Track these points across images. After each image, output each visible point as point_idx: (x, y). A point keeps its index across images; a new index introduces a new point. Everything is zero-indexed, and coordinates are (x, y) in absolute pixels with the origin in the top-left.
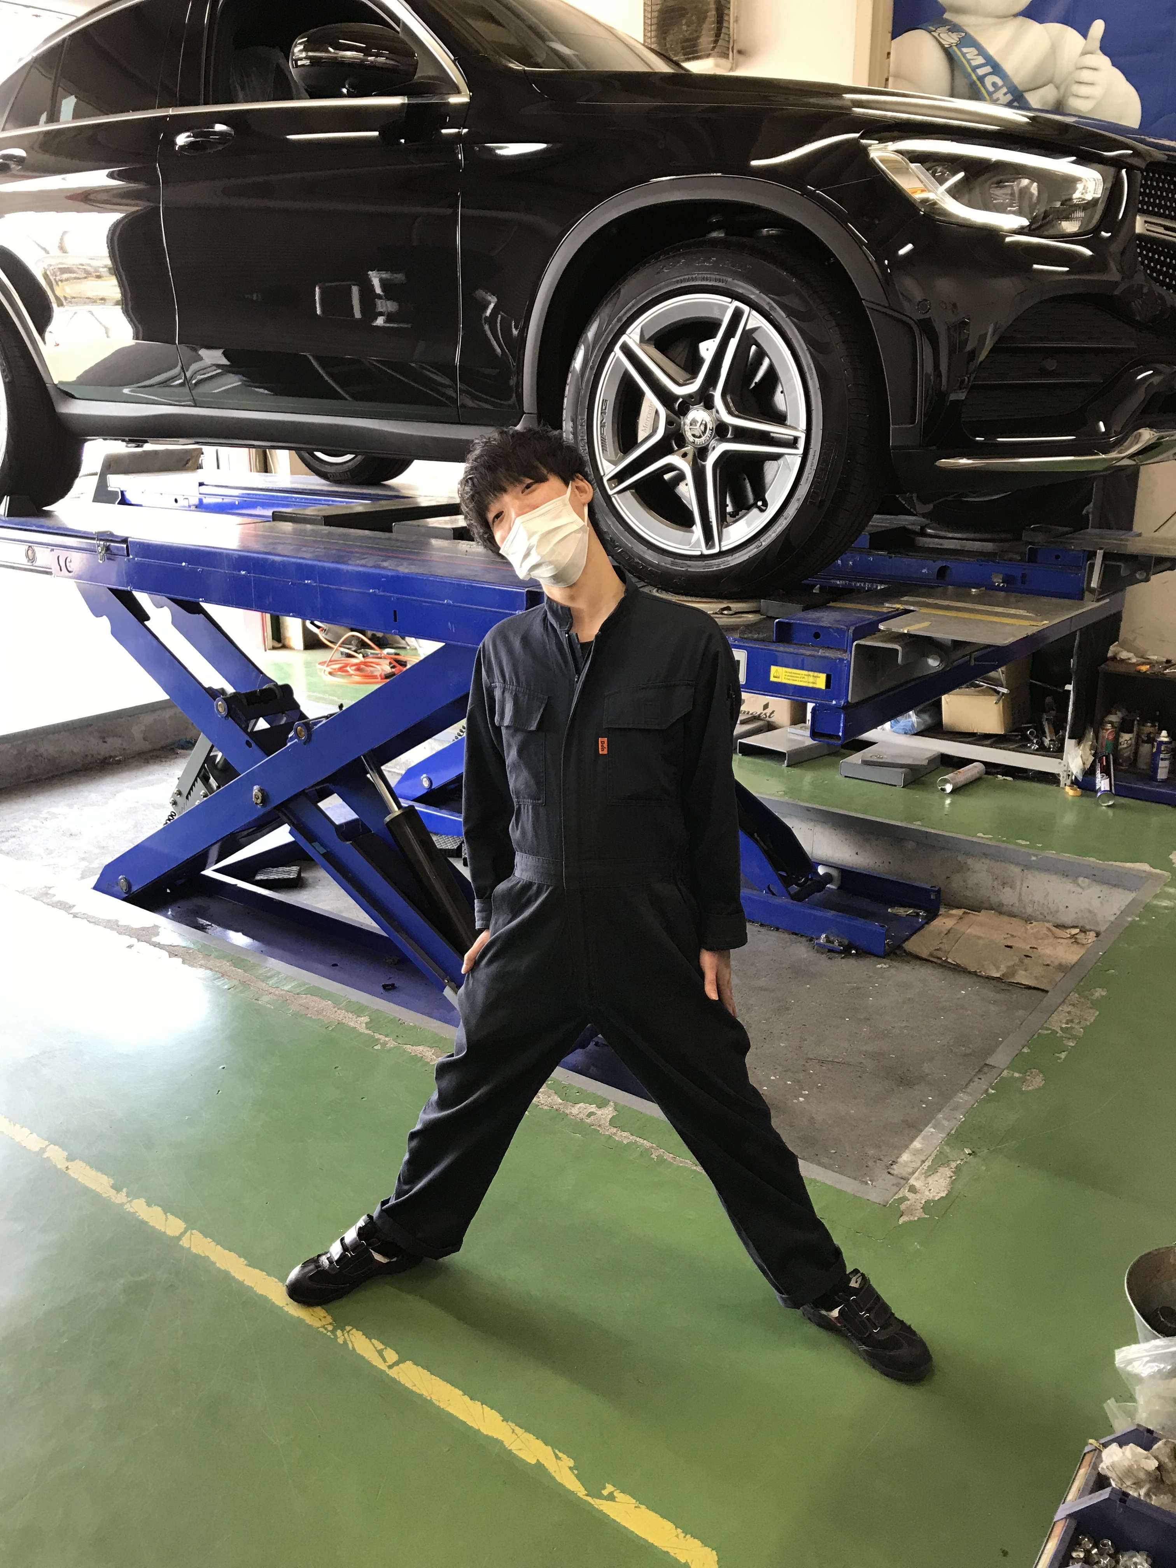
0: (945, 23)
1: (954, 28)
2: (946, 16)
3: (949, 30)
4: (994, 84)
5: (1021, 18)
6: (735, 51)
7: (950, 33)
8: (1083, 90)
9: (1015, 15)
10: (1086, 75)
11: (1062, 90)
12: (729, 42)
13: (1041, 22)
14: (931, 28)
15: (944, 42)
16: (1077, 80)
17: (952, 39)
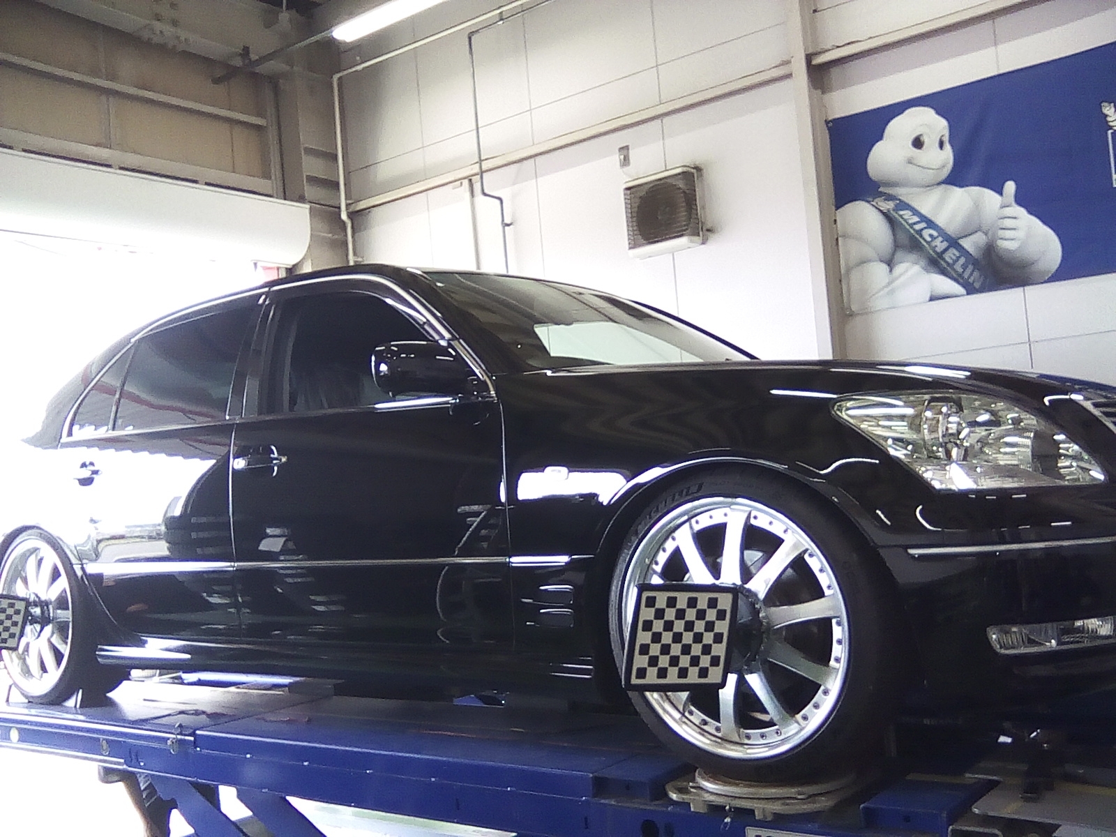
0: (881, 194)
1: (890, 198)
3: (885, 200)
4: (931, 236)
5: (943, 186)
6: (704, 230)
7: (886, 202)
8: (1008, 234)
9: (939, 184)
10: (1008, 223)
11: (990, 235)
12: (698, 224)
13: (961, 186)
14: (870, 199)
15: (882, 209)
16: (1001, 226)
17: (888, 206)
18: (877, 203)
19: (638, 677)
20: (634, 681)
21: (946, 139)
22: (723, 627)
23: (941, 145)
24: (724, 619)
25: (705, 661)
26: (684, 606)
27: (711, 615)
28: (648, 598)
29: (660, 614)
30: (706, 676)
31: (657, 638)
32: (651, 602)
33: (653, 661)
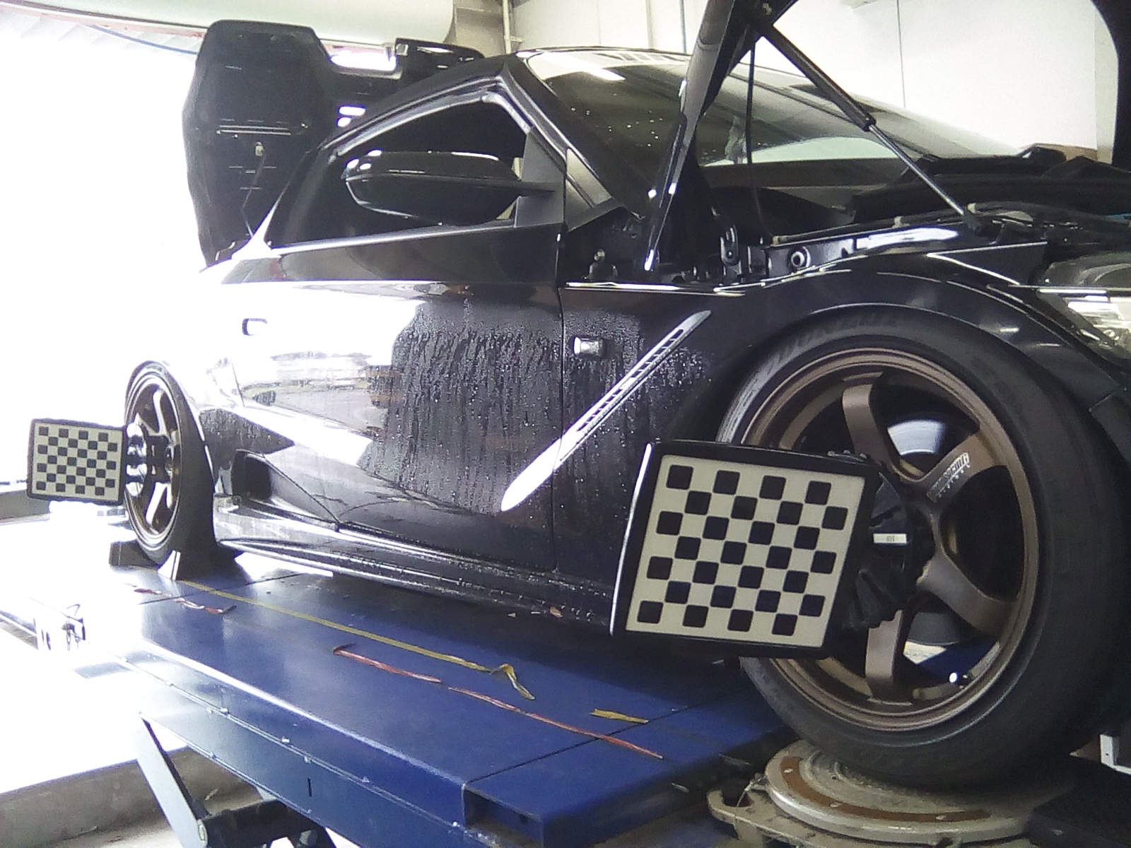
19: (641, 618)
20: (633, 625)
22: (836, 542)
24: (841, 527)
25: (790, 603)
26: (755, 493)
27: (812, 516)
28: (673, 468)
29: (698, 503)
30: (790, 632)
31: (688, 548)
32: (680, 478)
33: (678, 593)
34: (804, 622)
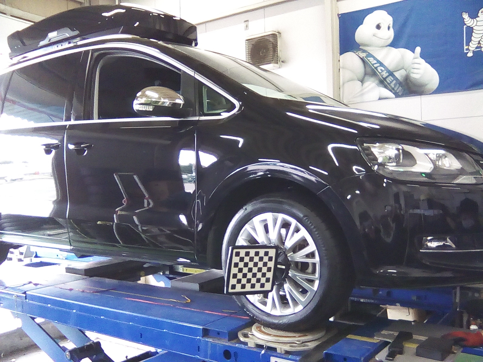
1: (364, 51)
2: (361, 47)
4: (381, 70)
5: (389, 47)
6: (280, 61)
7: (362, 53)
8: (415, 71)
9: (386, 46)
10: (416, 66)
11: (408, 71)
12: (278, 58)
13: (396, 48)
14: (355, 51)
15: (360, 56)
16: (413, 68)
17: (363, 55)
18: (358, 54)
20: (230, 290)
21: (391, 26)
22: (271, 264)
23: (389, 28)
24: (272, 261)
25: (263, 280)
26: (253, 255)
27: (266, 259)
28: (236, 252)
29: (242, 259)
30: (264, 287)
31: (240, 270)
32: (238, 254)
33: (239, 281)
34: (266, 284)
